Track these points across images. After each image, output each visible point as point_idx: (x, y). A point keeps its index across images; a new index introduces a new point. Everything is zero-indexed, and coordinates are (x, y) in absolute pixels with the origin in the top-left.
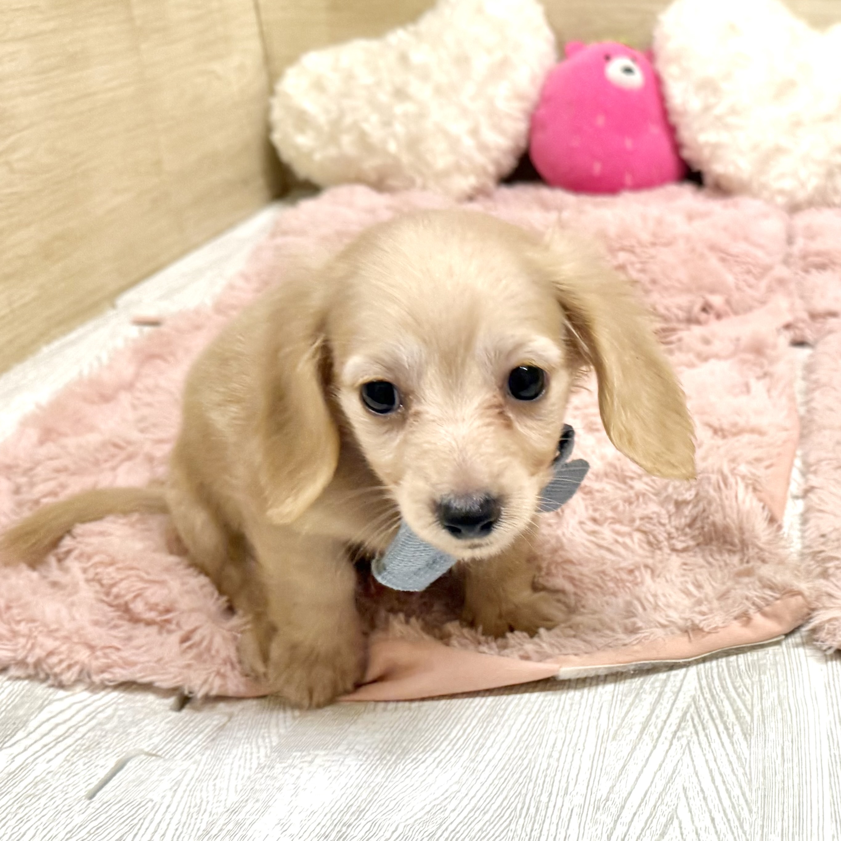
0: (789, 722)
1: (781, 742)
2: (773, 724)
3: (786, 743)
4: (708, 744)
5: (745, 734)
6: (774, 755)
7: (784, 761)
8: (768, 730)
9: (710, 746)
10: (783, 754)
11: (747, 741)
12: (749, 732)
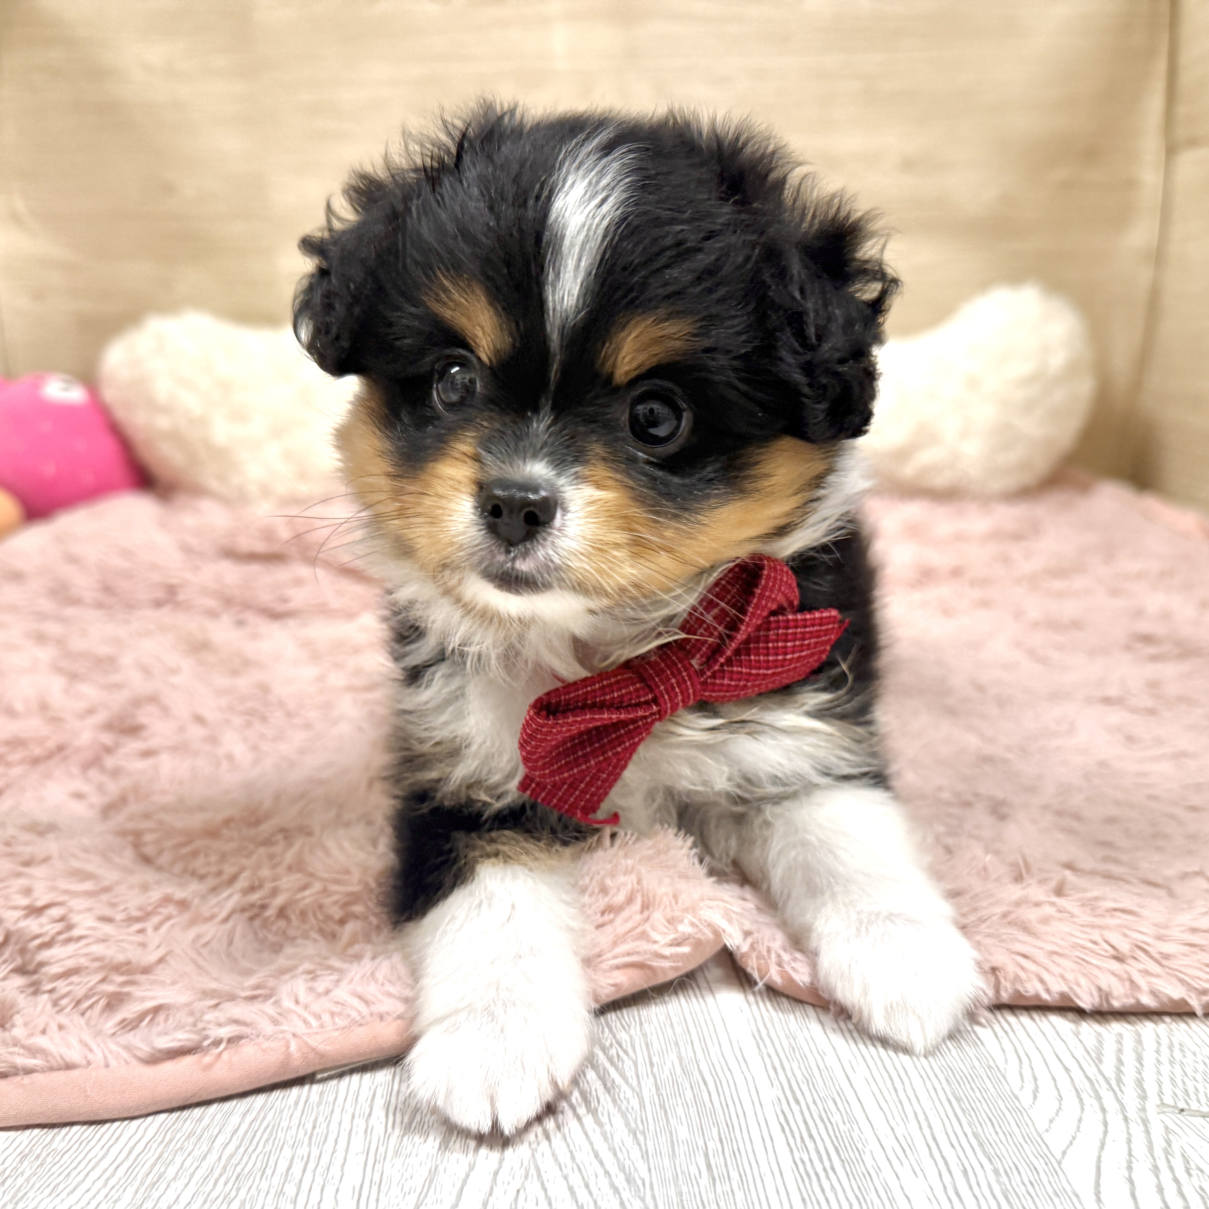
0: (708, 1105)
1: (701, 1143)
2: (680, 1111)
3: (711, 1145)
4: (569, 1155)
5: (634, 1133)
6: (693, 1170)
7: (714, 1180)
8: (673, 1122)
9: (573, 1158)
10: (709, 1166)
11: (639, 1145)
12: (641, 1127)
